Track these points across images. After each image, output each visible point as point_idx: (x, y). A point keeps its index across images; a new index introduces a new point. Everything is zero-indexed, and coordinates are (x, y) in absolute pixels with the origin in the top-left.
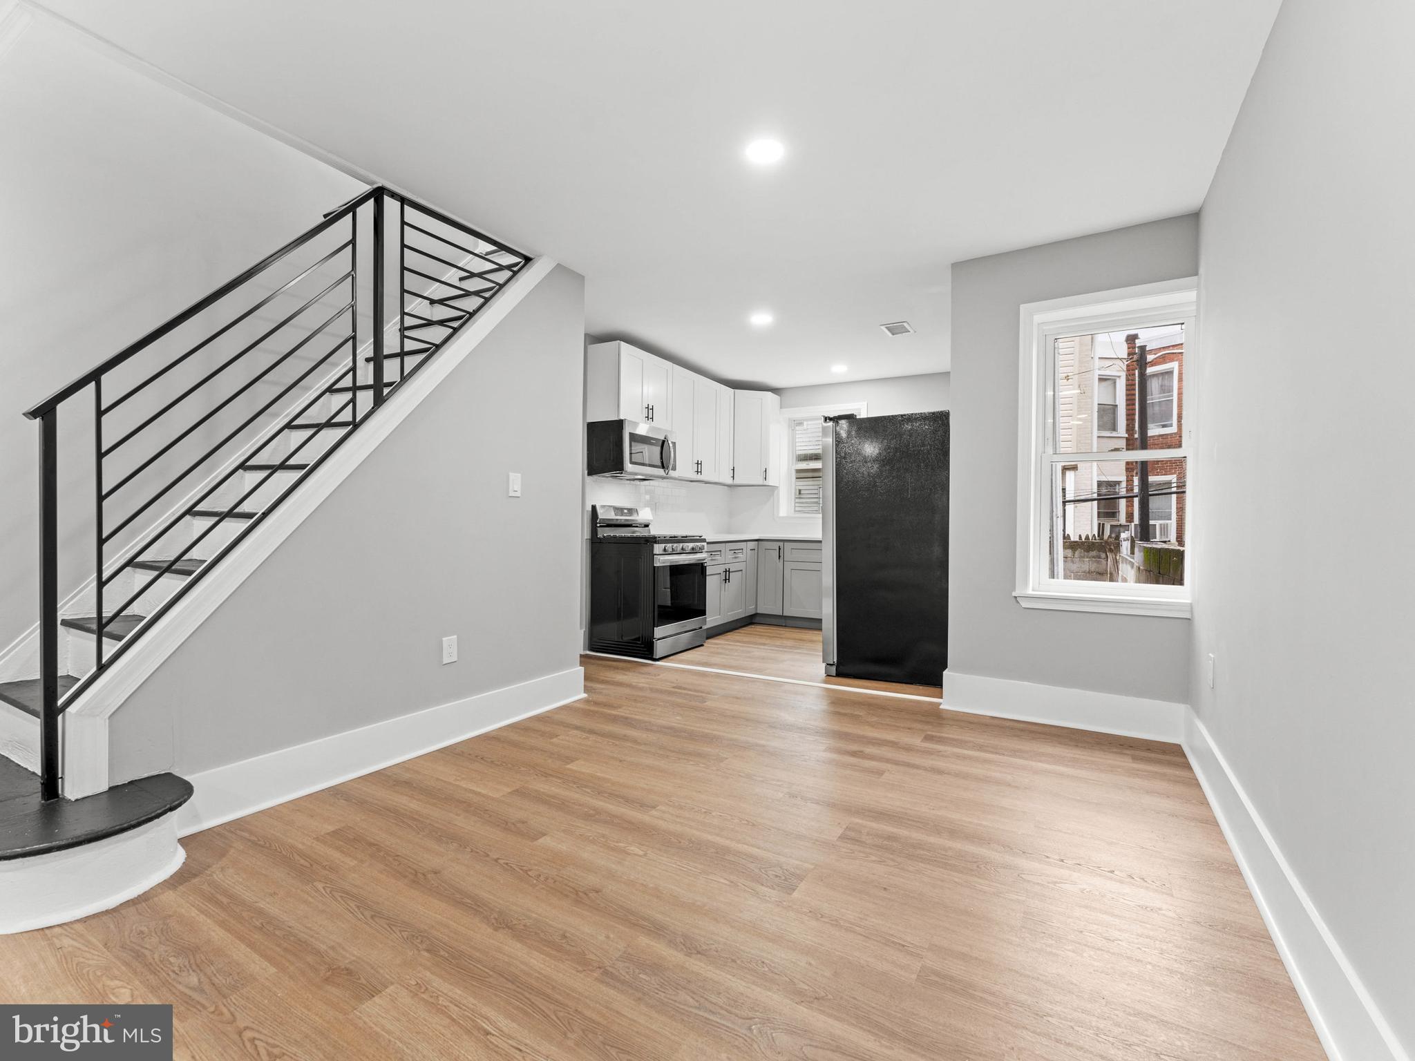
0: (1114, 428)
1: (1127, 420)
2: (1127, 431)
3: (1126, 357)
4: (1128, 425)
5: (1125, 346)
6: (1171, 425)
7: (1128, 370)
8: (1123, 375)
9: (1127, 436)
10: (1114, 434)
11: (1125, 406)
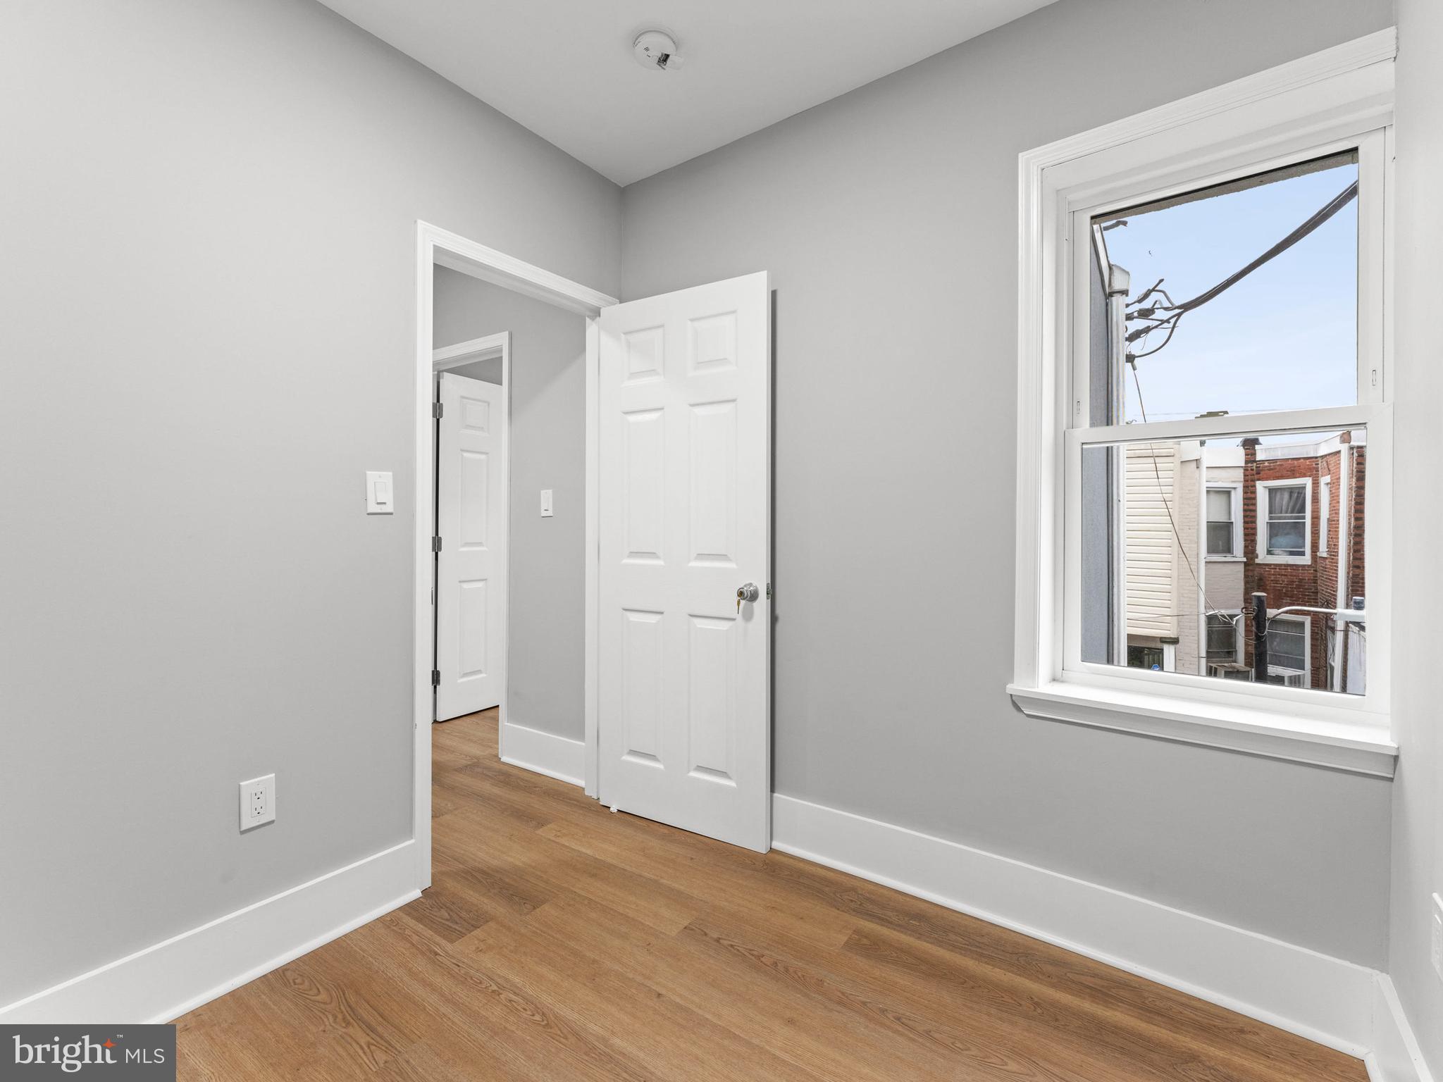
0: (1228, 549)
1: (1245, 540)
2: (1246, 554)
3: (1244, 465)
4: (1246, 547)
5: (1241, 451)
6: (1303, 554)
7: (1246, 481)
8: (1240, 487)
9: (1245, 560)
10: (1229, 559)
11: (1242, 525)
